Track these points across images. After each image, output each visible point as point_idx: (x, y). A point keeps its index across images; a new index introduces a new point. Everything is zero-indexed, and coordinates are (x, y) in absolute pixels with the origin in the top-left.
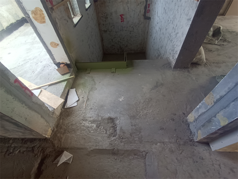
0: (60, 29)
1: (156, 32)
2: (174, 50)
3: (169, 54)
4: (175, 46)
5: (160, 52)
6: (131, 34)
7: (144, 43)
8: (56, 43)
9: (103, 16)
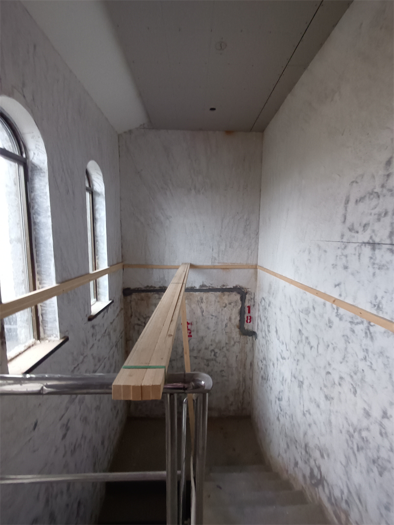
7: (244, 392)
9: (140, 323)
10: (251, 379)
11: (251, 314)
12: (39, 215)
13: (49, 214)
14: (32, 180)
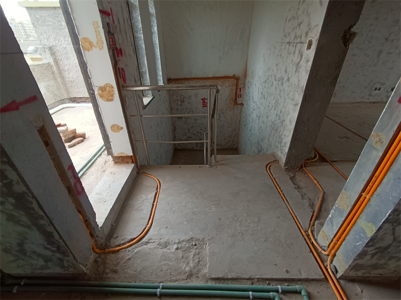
0: (128, 109)
1: (253, 120)
2: (282, 141)
3: (275, 148)
4: (283, 137)
5: (261, 146)
7: (235, 136)
8: (120, 126)
9: (178, 99)
10: (239, 130)
11: (242, 93)
12: (137, 32)
13: (142, 32)
14: (132, 12)
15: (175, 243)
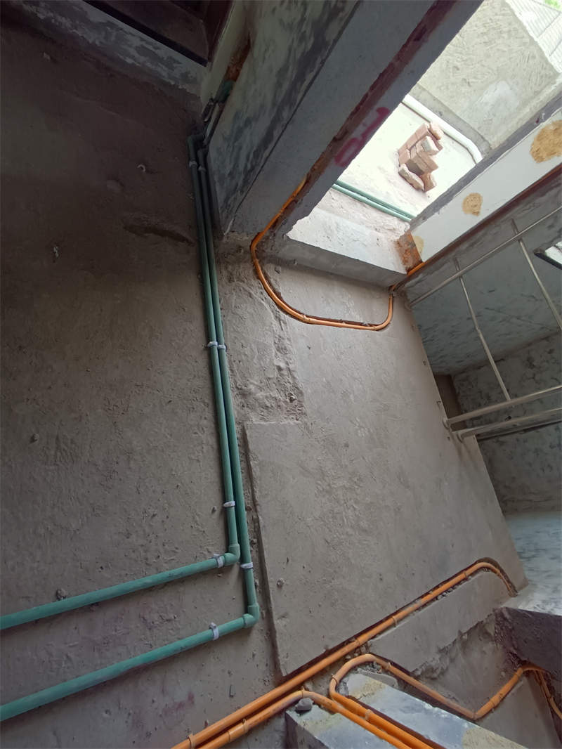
0: (528, 207)
3: (550, 586)
5: (534, 556)
6: (552, 447)
7: (531, 501)
8: (480, 208)
15: (287, 363)
